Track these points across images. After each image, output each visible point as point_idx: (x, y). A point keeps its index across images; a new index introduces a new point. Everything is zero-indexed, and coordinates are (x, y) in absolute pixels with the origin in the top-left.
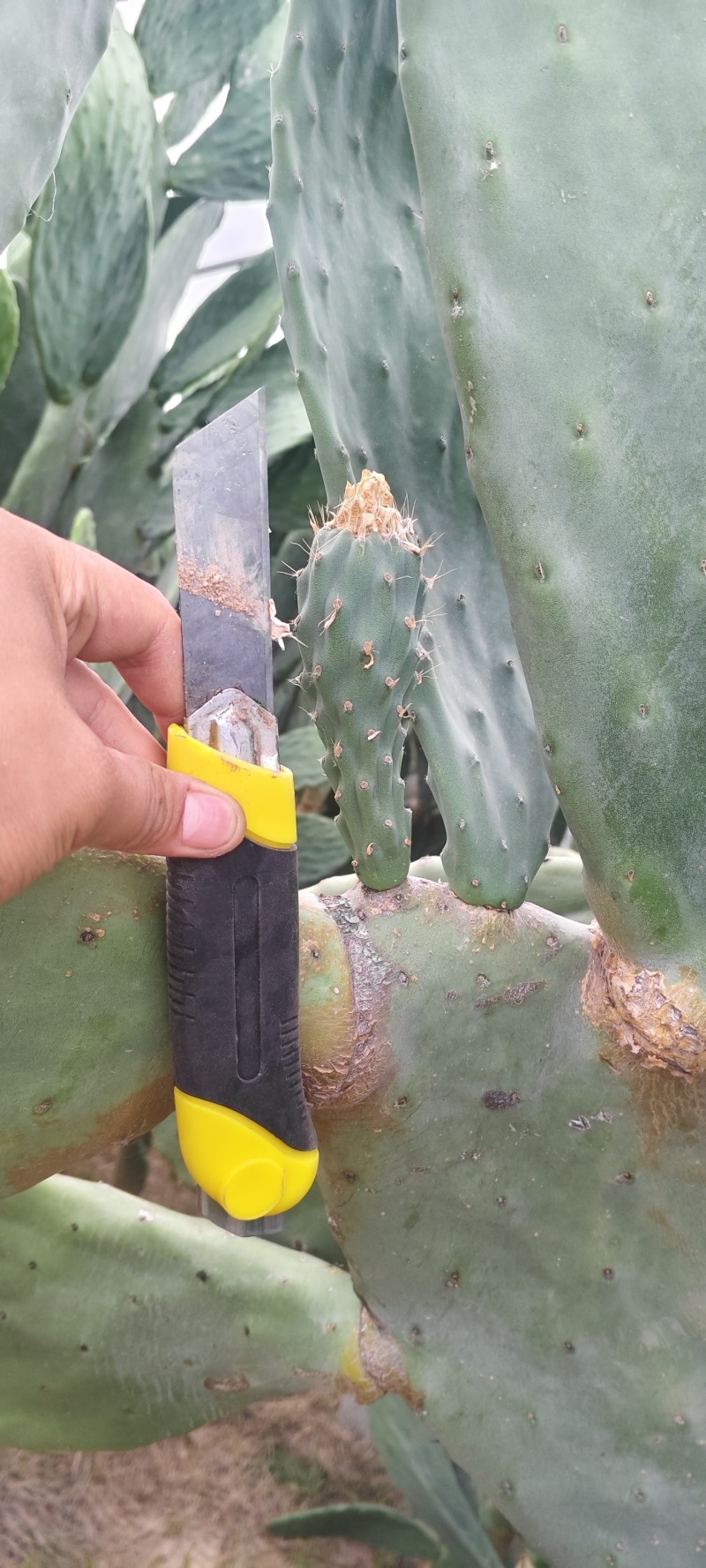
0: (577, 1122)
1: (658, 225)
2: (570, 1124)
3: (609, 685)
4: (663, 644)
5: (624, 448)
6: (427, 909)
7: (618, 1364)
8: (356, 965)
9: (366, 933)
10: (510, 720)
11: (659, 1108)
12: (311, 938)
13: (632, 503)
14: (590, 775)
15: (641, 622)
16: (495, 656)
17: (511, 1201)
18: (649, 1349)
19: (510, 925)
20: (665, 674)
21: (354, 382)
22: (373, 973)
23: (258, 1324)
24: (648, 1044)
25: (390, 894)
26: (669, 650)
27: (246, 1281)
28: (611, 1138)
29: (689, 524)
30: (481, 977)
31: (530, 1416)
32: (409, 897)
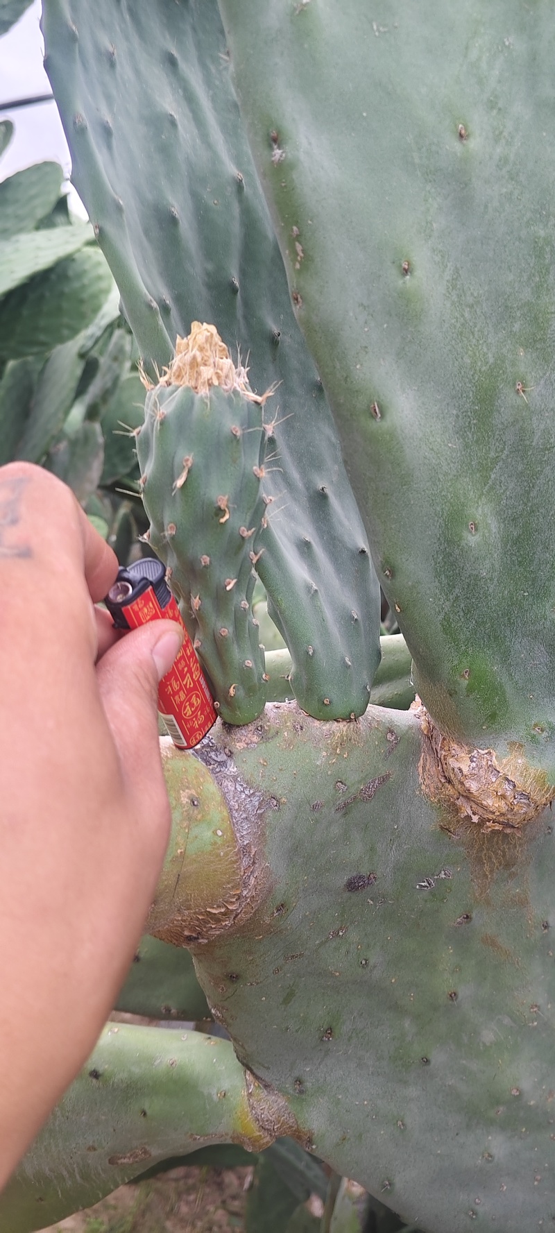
0: (423, 884)
1: (465, 56)
2: (418, 886)
3: (442, 509)
4: (486, 464)
5: (445, 282)
6: (286, 734)
7: (464, 1062)
8: (232, 803)
9: (235, 769)
10: (333, 542)
11: (490, 858)
12: (188, 788)
13: (455, 335)
14: (428, 592)
15: (467, 446)
16: (308, 485)
17: (372, 962)
18: (488, 1044)
19: (357, 731)
20: (488, 492)
21: (147, 232)
22: (248, 806)
23: (153, 1105)
24: (485, 812)
25: (251, 727)
26: (492, 470)
27: (136, 1070)
28: (451, 890)
29: (504, 351)
30: (338, 784)
31: (400, 1123)
32: (268, 726)
